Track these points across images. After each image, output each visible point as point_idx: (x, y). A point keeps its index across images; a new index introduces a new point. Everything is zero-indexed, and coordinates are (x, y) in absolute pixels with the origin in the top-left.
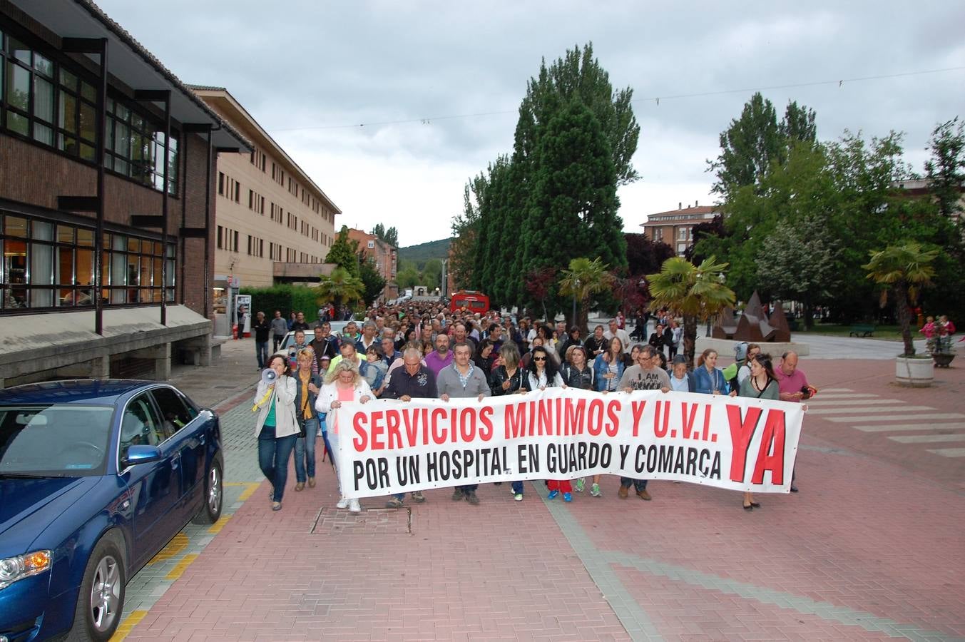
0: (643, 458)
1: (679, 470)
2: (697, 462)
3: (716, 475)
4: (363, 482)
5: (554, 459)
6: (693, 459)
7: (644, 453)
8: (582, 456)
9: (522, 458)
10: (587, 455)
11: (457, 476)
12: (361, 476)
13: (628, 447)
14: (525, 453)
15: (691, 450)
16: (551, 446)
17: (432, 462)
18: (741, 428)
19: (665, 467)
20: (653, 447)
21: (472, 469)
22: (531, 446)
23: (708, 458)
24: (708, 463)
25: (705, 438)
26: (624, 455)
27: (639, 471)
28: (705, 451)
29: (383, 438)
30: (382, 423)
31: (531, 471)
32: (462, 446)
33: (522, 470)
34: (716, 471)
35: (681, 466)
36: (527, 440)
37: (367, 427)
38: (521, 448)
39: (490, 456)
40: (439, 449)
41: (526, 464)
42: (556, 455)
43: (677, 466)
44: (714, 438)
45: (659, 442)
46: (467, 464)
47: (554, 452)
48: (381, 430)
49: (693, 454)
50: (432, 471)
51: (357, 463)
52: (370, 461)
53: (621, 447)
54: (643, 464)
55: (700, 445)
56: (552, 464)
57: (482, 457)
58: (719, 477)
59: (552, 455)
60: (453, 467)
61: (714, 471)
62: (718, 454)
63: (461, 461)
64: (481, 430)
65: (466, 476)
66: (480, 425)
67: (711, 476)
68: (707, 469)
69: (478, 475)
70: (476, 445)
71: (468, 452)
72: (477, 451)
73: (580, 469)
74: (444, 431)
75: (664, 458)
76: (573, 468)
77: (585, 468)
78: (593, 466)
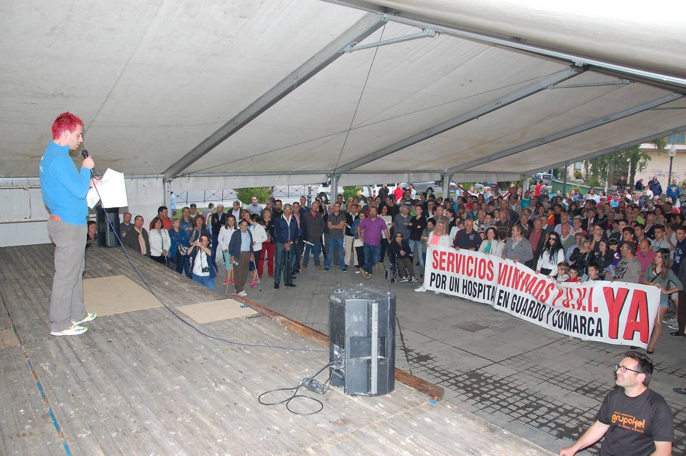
0: (556, 318)
1: (576, 330)
2: (587, 326)
3: (599, 334)
5: (515, 303)
6: (583, 324)
7: (557, 315)
8: (531, 309)
9: (500, 297)
10: (534, 310)
11: (474, 296)
13: (553, 309)
14: (503, 295)
15: (582, 318)
16: (515, 296)
17: (465, 284)
19: (567, 326)
20: (562, 313)
21: (481, 294)
22: (506, 292)
23: (593, 323)
24: (593, 327)
25: (590, 310)
26: (549, 313)
27: (555, 325)
28: (591, 319)
31: (503, 306)
32: (478, 280)
34: (599, 331)
35: (577, 328)
36: (505, 288)
38: (501, 291)
40: (469, 279)
41: (501, 301)
42: (516, 302)
43: (575, 327)
44: (596, 310)
46: (479, 291)
47: (516, 299)
49: (584, 321)
50: (465, 289)
51: (433, 274)
52: (438, 275)
54: (556, 321)
55: (587, 315)
56: (513, 305)
58: (601, 336)
59: (514, 301)
60: (473, 291)
61: (598, 331)
62: (599, 320)
63: (477, 288)
64: (488, 275)
65: (478, 297)
66: (488, 272)
67: (596, 335)
68: (593, 330)
69: (484, 298)
70: (485, 282)
71: (480, 285)
72: (485, 285)
73: (527, 315)
74: (472, 270)
75: (566, 320)
76: (523, 312)
77: (530, 317)
78: (534, 317)
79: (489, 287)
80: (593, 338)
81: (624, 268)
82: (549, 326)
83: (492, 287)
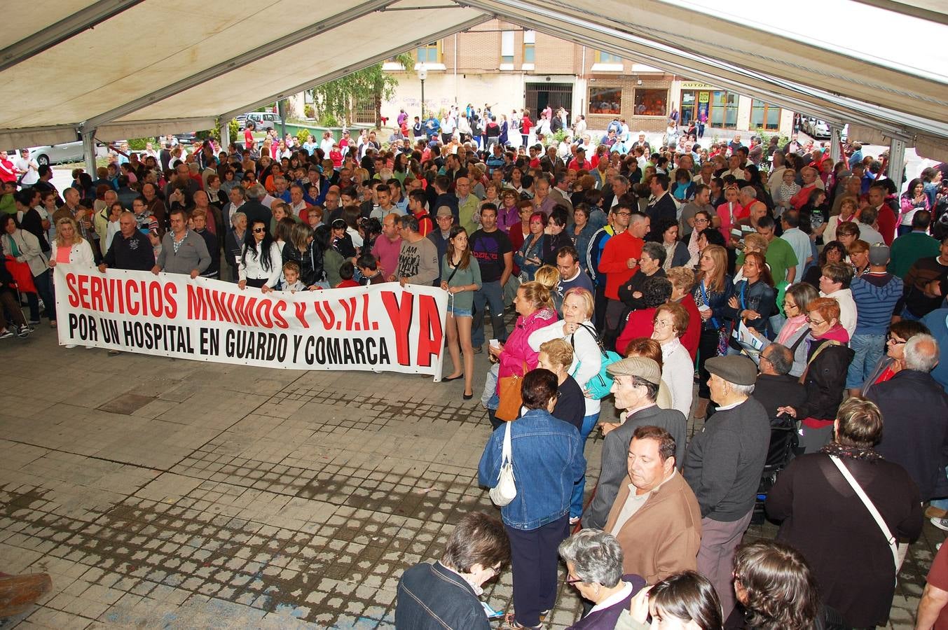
0: (312, 350)
1: (349, 360)
2: (365, 351)
3: (385, 360)
4: (76, 331)
5: (233, 344)
6: (359, 350)
7: (313, 345)
8: (261, 346)
9: (203, 341)
10: (266, 347)
11: (150, 347)
12: (75, 326)
13: (301, 337)
14: (207, 336)
15: (356, 341)
16: (231, 332)
17: (128, 329)
18: (399, 312)
19: (334, 357)
20: (321, 339)
21: (161, 342)
22: (212, 330)
23: (374, 346)
24: (375, 351)
25: (367, 328)
26: (297, 346)
27: (310, 362)
28: (370, 340)
29: (88, 299)
30: (87, 285)
31: (211, 354)
32: (151, 319)
33: (204, 352)
34: (385, 356)
35: (351, 356)
36: (209, 324)
37: (76, 287)
38: (204, 331)
39: (176, 333)
40: (134, 319)
41: (207, 346)
42: (235, 341)
43: (347, 357)
44: (376, 326)
45: (326, 334)
46: (158, 337)
47: (233, 337)
48: (85, 292)
49: (358, 344)
50: (129, 337)
51: (72, 316)
52: (82, 316)
53: (295, 336)
54: (312, 355)
55: (363, 335)
56: (230, 348)
57: (168, 332)
58: (388, 362)
59: (231, 340)
60: (145, 338)
61: (382, 357)
62: (382, 340)
63: (152, 333)
64: (167, 308)
65: (157, 348)
66: (166, 303)
67: (381, 362)
68: (375, 356)
69: (166, 349)
70: (163, 320)
71: (157, 326)
72: (165, 326)
73: (257, 358)
74: (137, 304)
75: (331, 350)
76: (250, 355)
77: (263, 358)
78: (270, 358)
79: (172, 328)
80: (378, 367)
81: (415, 258)
82: (302, 365)
83: (177, 329)
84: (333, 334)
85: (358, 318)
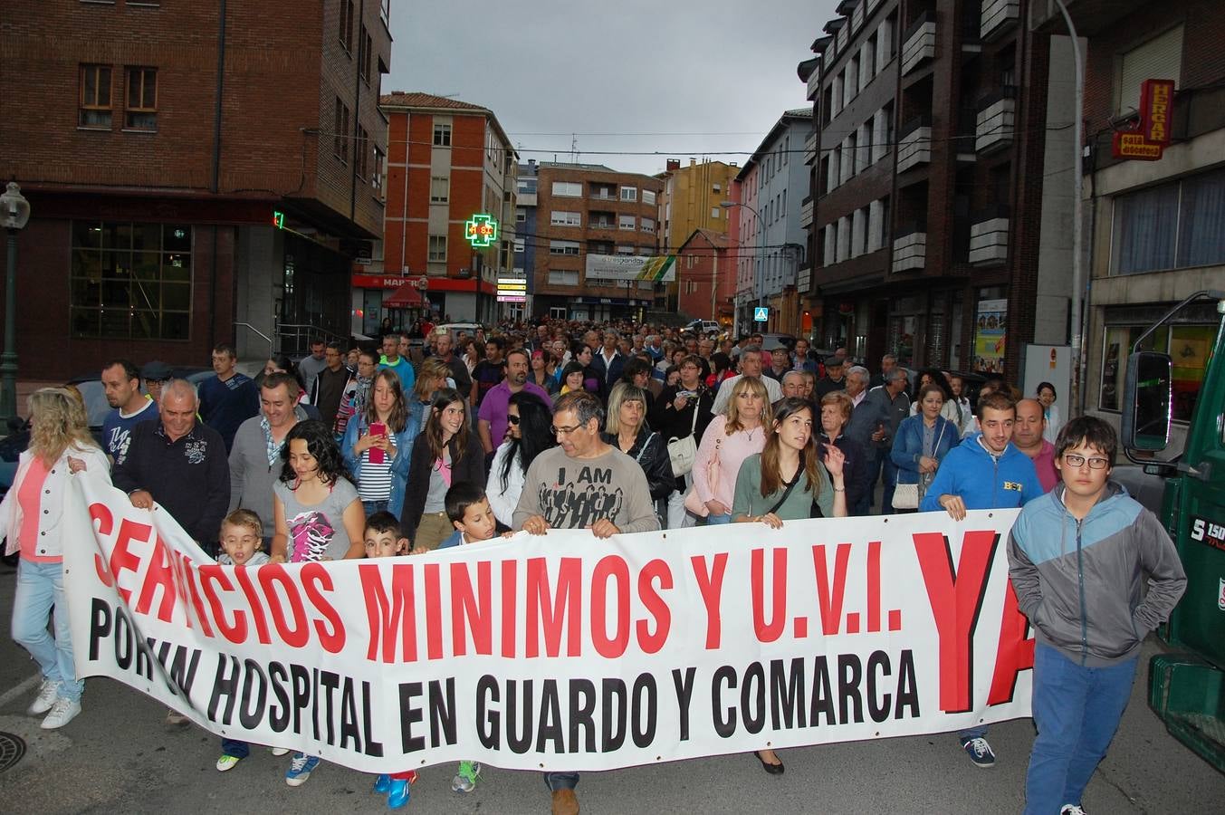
0: (731, 698)
1: (823, 717)
2: (863, 688)
3: (907, 709)
4: (106, 644)
5: (495, 716)
6: (850, 684)
7: (733, 686)
8: (581, 718)
10: (597, 716)
13: (691, 672)
14: (419, 701)
15: (844, 661)
16: (488, 682)
18: (953, 582)
19: (788, 712)
20: (756, 669)
23: (886, 672)
24: (887, 685)
25: (874, 625)
26: (684, 696)
27: (725, 731)
28: (879, 657)
33: (412, 745)
34: (909, 699)
35: (827, 705)
42: (501, 708)
43: (818, 706)
44: (896, 618)
45: (766, 654)
47: (496, 699)
49: (849, 670)
53: (676, 674)
54: (732, 711)
55: (862, 645)
56: (489, 726)
58: (916, 713)
59: (490, 704)
61: (903, 699)
62: (907, 657)
67: (900, 714)
68: (887, 698)
73: (574, 749)
76: (549, 741)
77: (590, 748)
78: (612, 744)
80: (890, 727)
82: (704, 741)
84: (785, 648)
85: (855, 600)
